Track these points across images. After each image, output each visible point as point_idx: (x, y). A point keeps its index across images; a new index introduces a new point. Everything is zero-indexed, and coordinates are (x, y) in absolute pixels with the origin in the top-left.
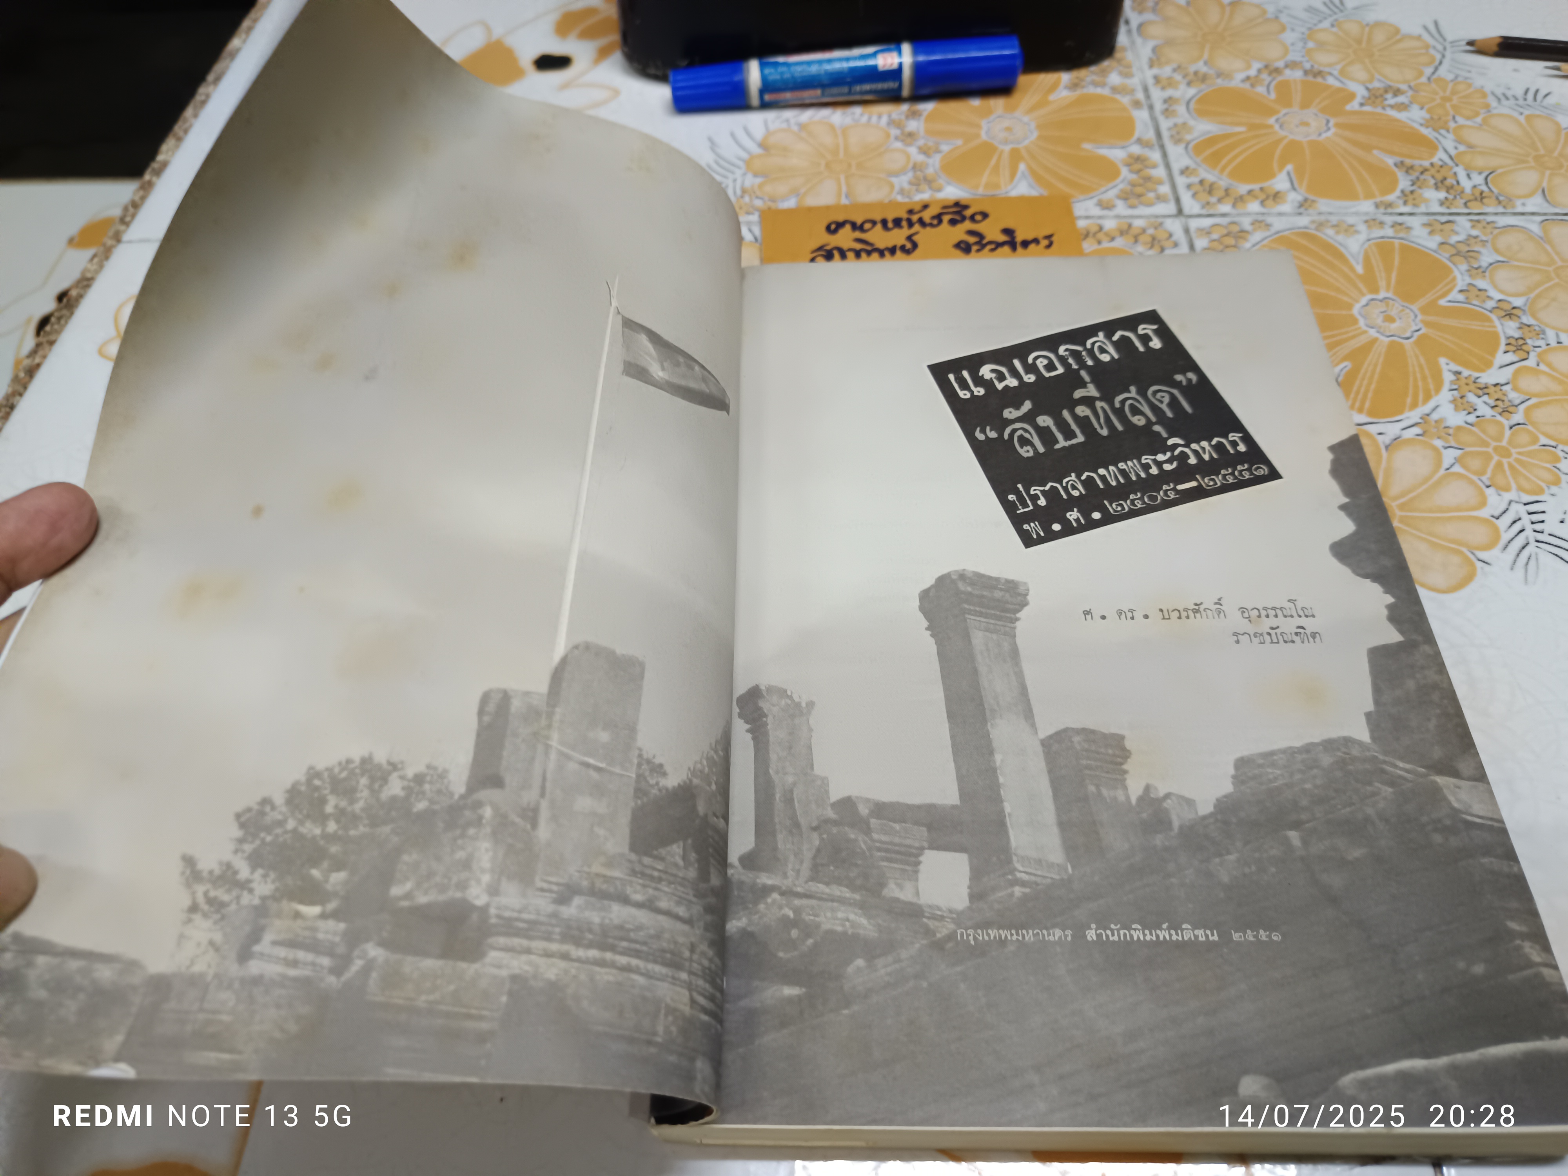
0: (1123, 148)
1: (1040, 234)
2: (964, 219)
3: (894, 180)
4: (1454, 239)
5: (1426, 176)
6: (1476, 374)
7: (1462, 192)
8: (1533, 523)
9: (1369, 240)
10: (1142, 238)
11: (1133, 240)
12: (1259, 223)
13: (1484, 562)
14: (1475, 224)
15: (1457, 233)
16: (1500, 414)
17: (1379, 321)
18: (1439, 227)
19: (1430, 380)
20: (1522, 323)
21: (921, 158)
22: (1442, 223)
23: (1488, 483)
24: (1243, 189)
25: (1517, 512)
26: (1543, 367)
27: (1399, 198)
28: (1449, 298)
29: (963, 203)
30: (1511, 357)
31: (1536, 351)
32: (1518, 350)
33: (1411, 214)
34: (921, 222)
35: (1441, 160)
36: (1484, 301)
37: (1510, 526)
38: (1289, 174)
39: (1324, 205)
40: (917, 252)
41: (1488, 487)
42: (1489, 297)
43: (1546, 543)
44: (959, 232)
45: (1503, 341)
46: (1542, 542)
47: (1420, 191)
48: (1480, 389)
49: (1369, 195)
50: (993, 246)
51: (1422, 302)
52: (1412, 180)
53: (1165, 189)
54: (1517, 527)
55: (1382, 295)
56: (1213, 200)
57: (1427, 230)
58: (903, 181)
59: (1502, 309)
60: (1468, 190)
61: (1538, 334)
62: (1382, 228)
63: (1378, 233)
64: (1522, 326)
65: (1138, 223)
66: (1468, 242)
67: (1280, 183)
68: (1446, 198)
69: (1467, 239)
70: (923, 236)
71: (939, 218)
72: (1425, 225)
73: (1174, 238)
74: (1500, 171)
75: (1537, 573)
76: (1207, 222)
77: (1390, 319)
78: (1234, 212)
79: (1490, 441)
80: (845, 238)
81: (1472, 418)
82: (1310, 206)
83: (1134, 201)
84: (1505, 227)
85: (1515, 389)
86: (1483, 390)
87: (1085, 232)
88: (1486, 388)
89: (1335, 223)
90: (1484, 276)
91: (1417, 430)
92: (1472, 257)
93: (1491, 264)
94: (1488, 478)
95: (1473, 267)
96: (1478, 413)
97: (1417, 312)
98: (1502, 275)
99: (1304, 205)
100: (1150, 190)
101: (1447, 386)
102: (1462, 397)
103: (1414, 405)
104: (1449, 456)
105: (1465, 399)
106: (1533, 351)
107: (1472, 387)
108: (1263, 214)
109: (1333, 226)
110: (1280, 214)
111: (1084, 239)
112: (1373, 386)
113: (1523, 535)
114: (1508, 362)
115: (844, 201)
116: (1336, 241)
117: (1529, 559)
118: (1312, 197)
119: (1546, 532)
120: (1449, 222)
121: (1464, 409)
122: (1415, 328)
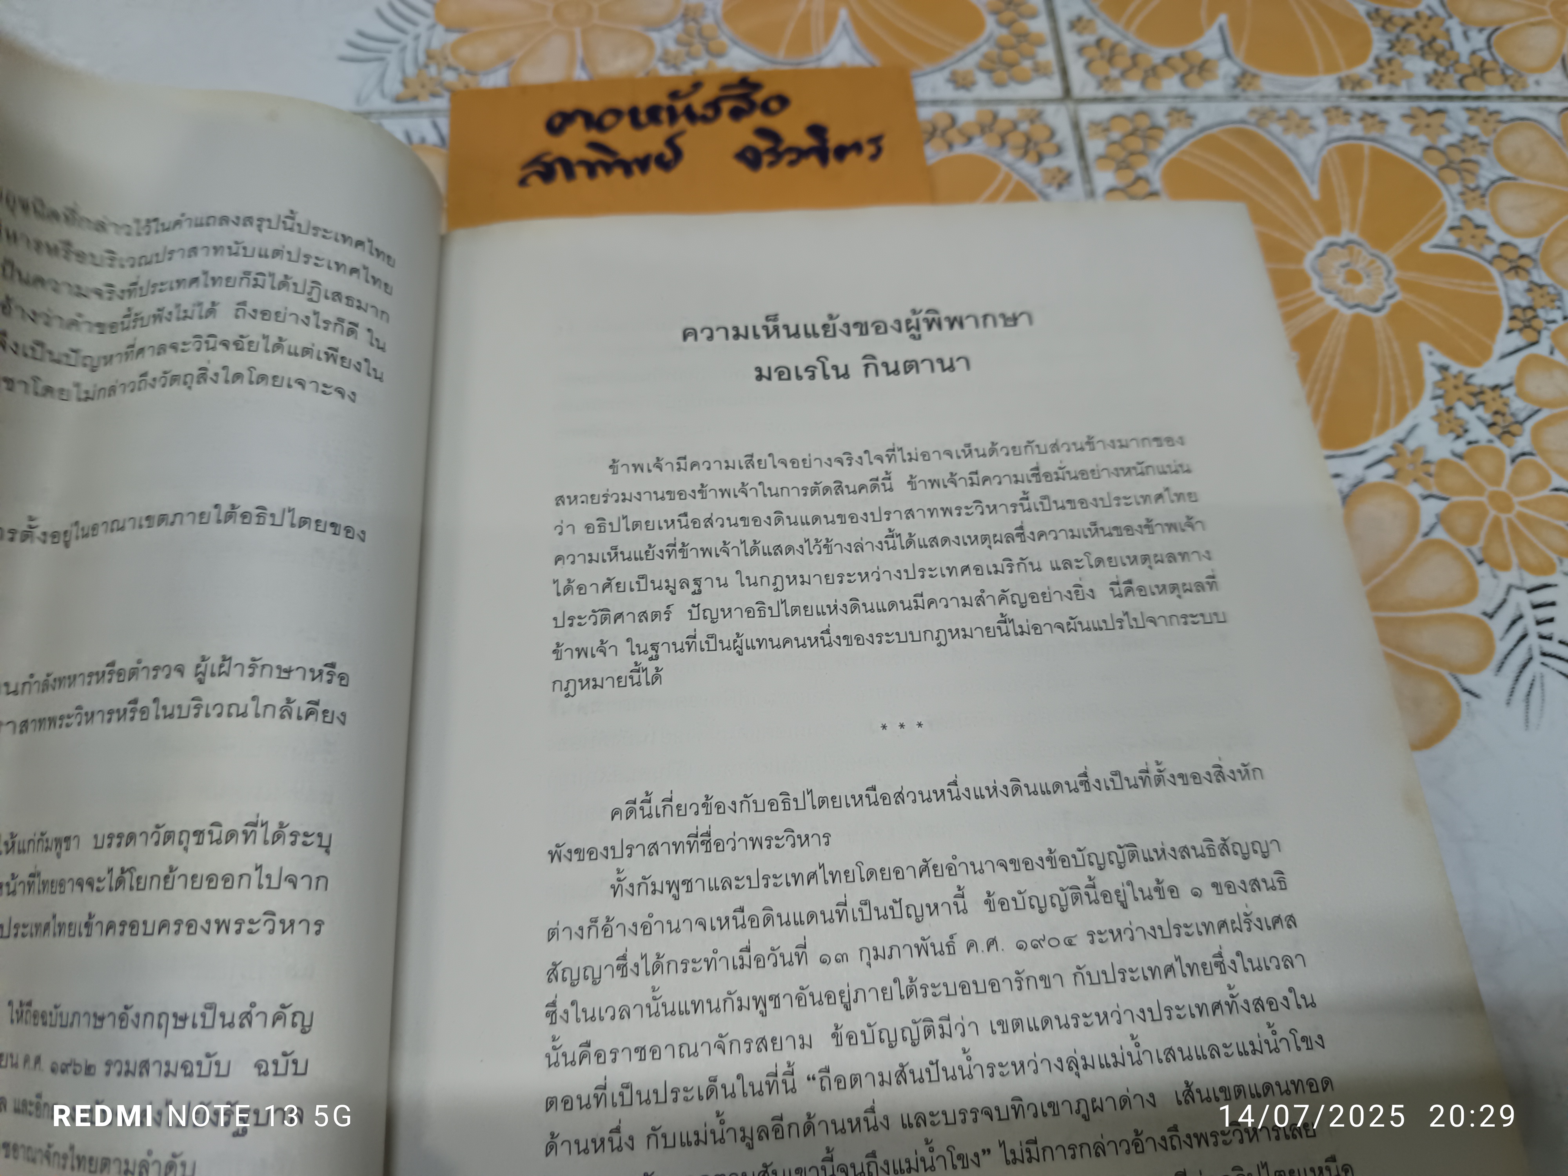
1: (864, 134)
2: (752, 106)
3: (656, 37)
4: (1445, 140)
5: (1409, 35)
6: (1469, 370)
7: (1457, 62)
8: (1538, 623)
10: (1012, 139)
11: (998, 141)
12: (1179, 113)
13: (1471, 693)
14: (1473, 114)
15: (1449, 131)
16: (1500, 437)
17: (1339, 281)
18: (1424, 120)
19: (1406, 382)
20: (1531, 282)
22: (1430, 114)
23: (1480, 556)
24: (1157, 54)
25: (1518, 605)
26: (1558, 357)
27: (1371, 70)
29: (753, 79)
30: (1516, 340)
31: (1549, 330)
32: (1526, 327)
34: (691, 113)
35: (1429, 7)
36: (1482, 246)
37: (1508, 630)
38: (1221, 29)
39: (1269, 82)
40: (679, 167)
41: (1480, 562)
42: (1490, 239)
43: (1555, 656)
44: (744, 132)
45: (1506, 313)
46: (1550, 655)
47: (1400, 59)
48: (1474, 395)
49: (1331, 68)
50: (793, 156)
51: (1399, 247)
53: (1047, 54)
54: (1517, 631)
55: (1345, 235)
56: (1115, 73)
57: (1407, 126)
58: (668, 38)
59: (1505, 259)
60: (1464, 59)
61: (1553, 301)
62: (1348, 122)
63: (1342, 130)
64: (1533, 287)
65: (1007, 112)
66: (1463, 145)
67: (1210, 44)
68: (1436, 72)
69: (1462, 141)
70: (691, 138)
71: (715, 105)
72: (1405, 117)
73: (1058, 139)
74: (1507, 27)
75: (1542, 708)
76: (1104, 111)
77: (1354, 278)
78: (1143, 93)
79: (1484, 483)
80: (575, 141)
81: (1460, 446)
82: (1249, 84)
83: (1002, 74)
84: (1512, 120)
85: (1520, 394)
86: (1478, 397)
87: (929, 128)
88: (1479, 394)
89: (1283, 113)
90: (1483, 203)
91: (1386, 469)
92: (1468, 171)
93: (1491, 184)
94: (1481, 548)
95: (1468, 187)
96: (1470, 437)
97: (1392, 265)
98: (1507, 200)
99: (1241, 83)
100: (1025, 56)
101: (1428, 391)
102: (1448, 410)
103: (1384, 426)
105: (1453, 413)
106: (1546, 328)
107: (1463, 391)
108: (1184, 97)
109: (1282, 119)
110: (1209, 98)
111: (929, 140)
112: (1328, 394)
113: (1525, 644)
114: (1511, 348)
115: (580, 75)
116: (1283, 144)
117: (1532, 684)
118: (1252, 69)
119: (1556, 638)
120: (1438, 111)
121: (1451, 431)
122: (1388, 292)
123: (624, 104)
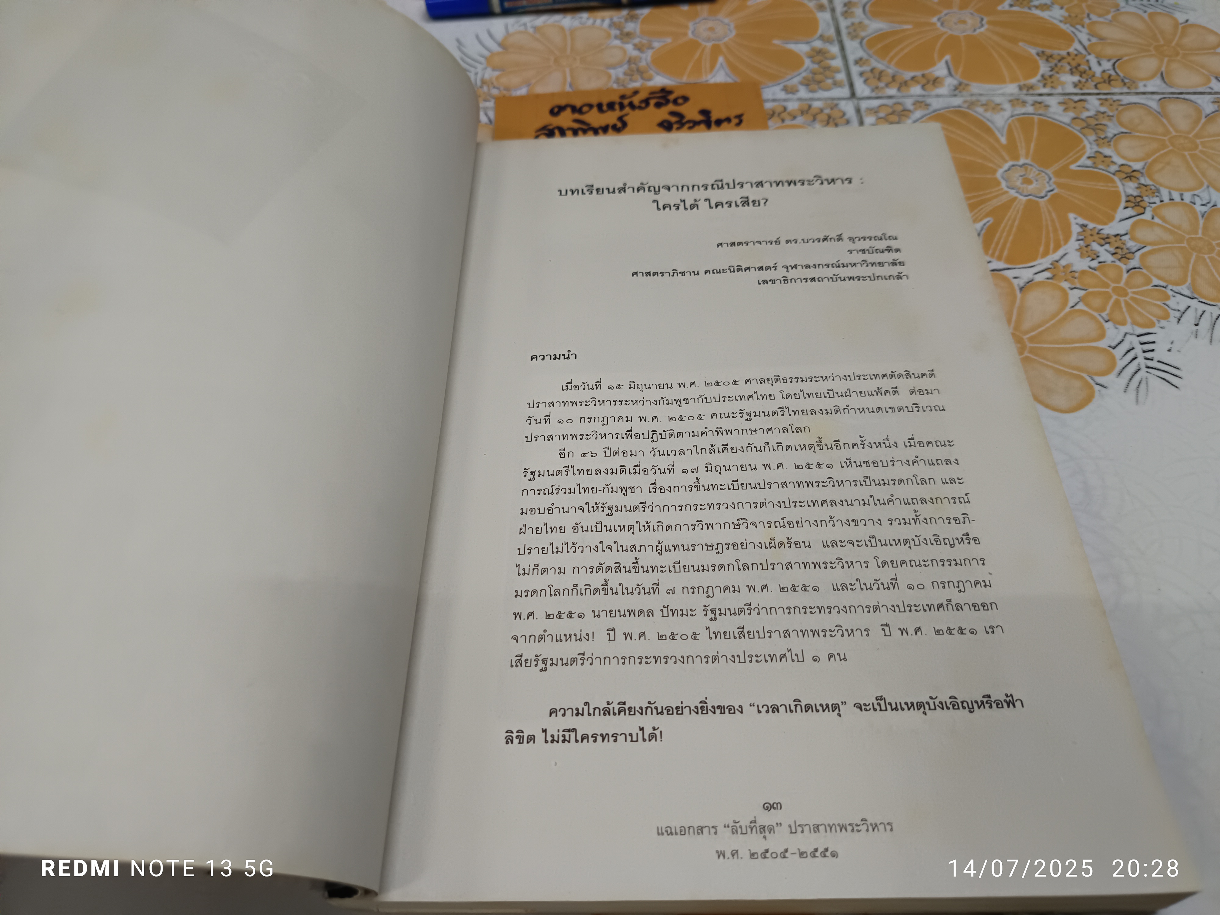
0: (808, 43)
1: (732, 113)
2: (667, 102)
3: (612, 72)
4: (1085, 114)
5: (1064, 63)
6: (1100, 227)
7: (1093, 76)
8: (1144, 352)
9: (1012, 116)
10: (819, 117)
11: (812, 118)
12: (920, 103)
13: (1101, 385)
14: (1103, 102)
15: (1088, 110)
16: (1119, 260)
17: (1018, 183)
18: (1072, 105)
19: (1060, 232)
20: (1140, 184)
21: (635, 53)
22: (1076, 102)
23: (1107, 318)
24: (908, 75)
25: (1131, 343)
26: (1156, 220)
27: (1039, 81)
28: (1079, 163)
29: (668, 89)
30: (1130, 212)
31: (1151, 207)
32: (1136, 206)
33: (1049, 95)
34: (632, 106)
35: (1076, 50)
36: (1108, 166)
37: (1125, 355)
38: (947, 62)
39: (976, 88)
40: (626, 130)
41: (1107, 321)
42: (1114, 163)
43: (1155, 369)
44: (663, 114)
45: (1124, 199)
46: (1152, 368)
47: (1058, 76)
48: (1104, 239)
49: (1013, 80)
50: (691, 125)
51: (1056, 167)
52: (1051, 67)
53: (841, 76)
54: (1131, 356)
55: (1022, 161)
56: (882, 85)
57: (1061, 108)
58: (619, 72)
59: (1123, 172)
60: (1098, 74)
61: (1154, 193)
62: (1025, 106)
63: (1020, 110)
64: (1141, 186)
65: (817, 104)
66: (1097, 117)
67: (940, 70)
68: (1080, 81)
69: (1096, 115)
70: (632, 117)
71: (646, 102)
72: (1060, 103)
73: (846, 117)
74: (1126, 58)
75: (1147, 394)
76: (875, 103)
77: (1027, 181)
78: (899, 94)
79: (1109, 282)
80: (566, 119)
81: (1095, 264)
82: (964, 89)
83: (814, 86)
84: (1128, 104)
85: (1132, 239)
86: (1105, 240)
87: (771, 113)
88: (1108, 238)
89: (984, 102)
90: (1110, 145)
91: (1047, 274)
92: (1100, 130)
93: (1115, 135)
94: (1107, 314)
95: (1100, 138)
96: (1101, 259)
97: (1051, 175)
98: (1125, 144)
99: (958, 88)
100: (827, 77)
101: (1074, 236)
102: (1087, 246)
103: (1046, 254)
104: (1074, 296)
105: (1090, 248)
106: (1149, 206)
107: (1096, 237)
108: (924, 96)
109: (983, 105)
110: (938, 96)
111: (771, 118)
112: (1011, 238)
113: (1135, 362)
114: (1127, 216)
115: (568, 89)
116: (984, 117)
117: (1140, 382)
118: (965, 82)
119: (1156, 359)
120: (1081, 100)
121: (1089, 256)
122: (1049, 188)
123: (594, 101)
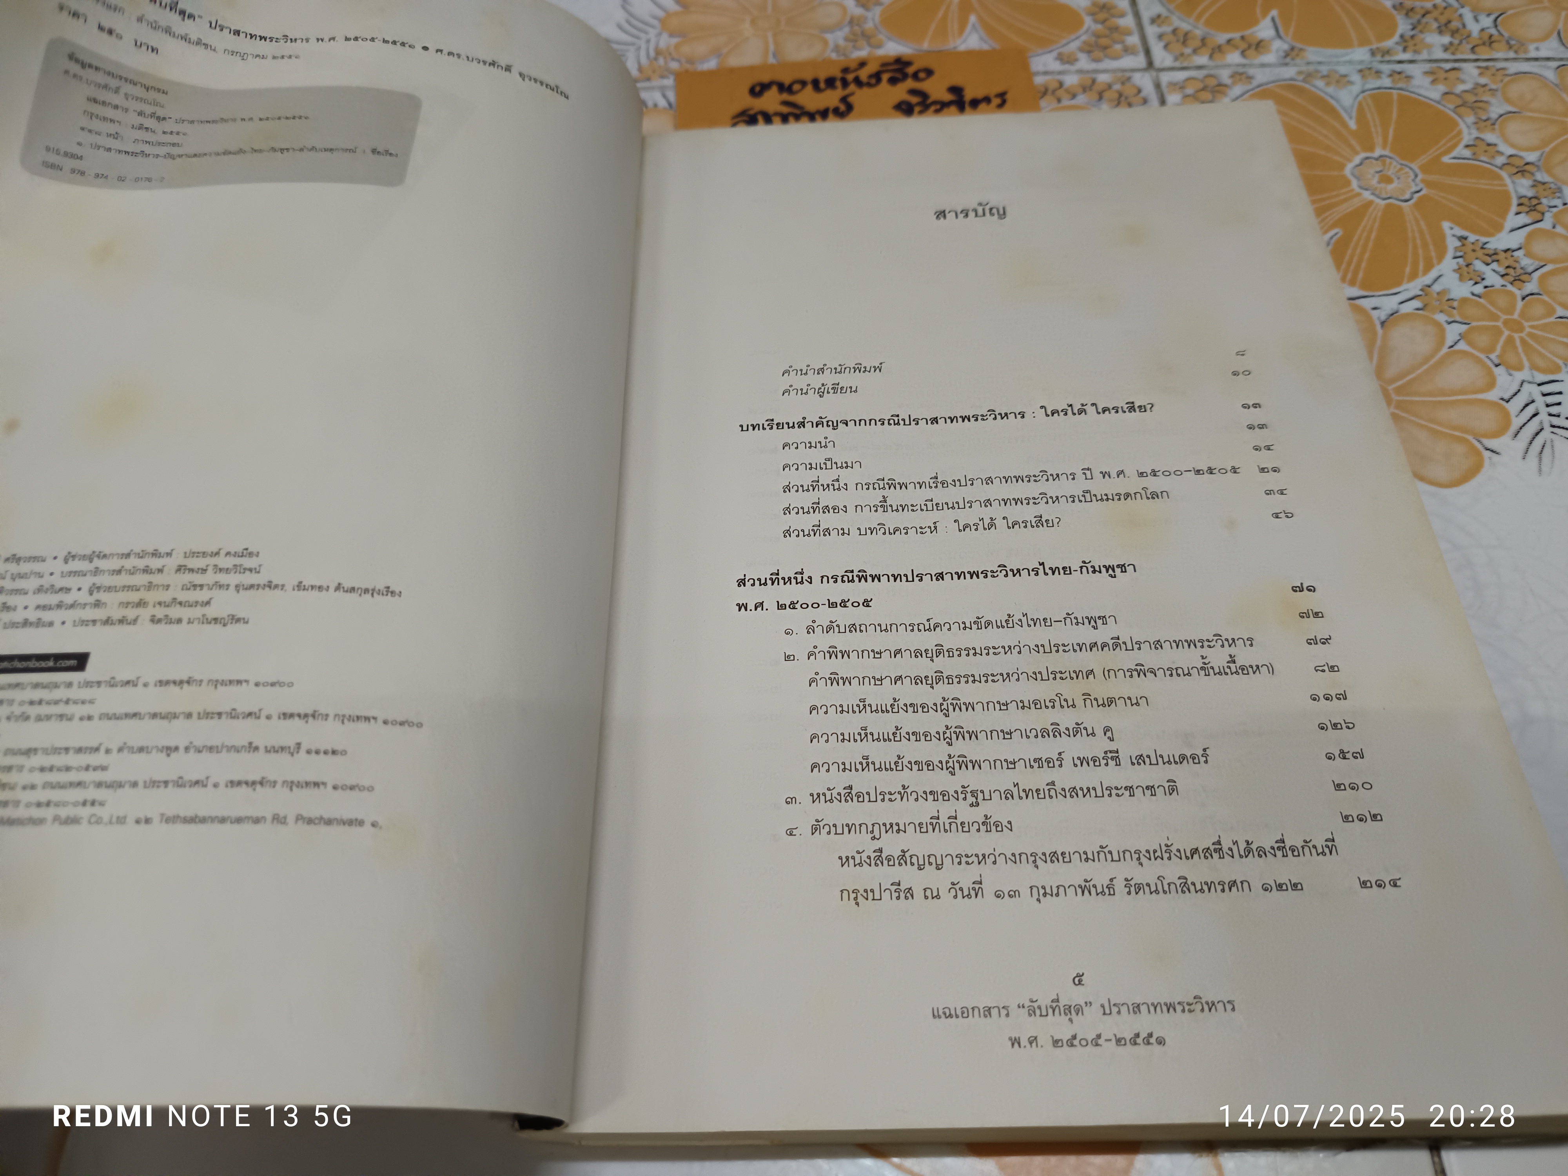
1: (992, 91)
2: (905, 76)
3: (829, 37)
4: (1460, 88)
5: (1428, 19)
6: (1484, 239)
7: (1469, 36)
8: (1548, 406)
9: (1363, 92)
10: (1107, 95)
11: (1096, 97)
12: (1240, 76)
13: (1492, 451)
14: (1483, 71)
15: (1463, 82)
16: (1512, 284)
17: (1374, 182)
18: (1443, 75)
19: (1431, 247)
20: (1535, 181)
21: (858, 11)
22: (1447, 71)
23: (1497, 361)
24: (1222, 38)
25: (1530, 394)
26: (1559, 229)
27: (1397, 43)
28: (1453, 154)
29: (905, 59)
30: (1523, 219)
31: (1552, 212)
32: (1531, 210)
33: (1411, 62)
34: (858, 82)
36: (1493, 157)
37: (1522, 410)
38: (1273, 19)
39: (1313, 54)
40: (852, 114)
41: (1497, 366)
42: (1500, 153)
43: (1563, 428)
44: (900, 92)
45: (1515, 202)
46: (1559, 427)
47: (1422, 36)
48: (1489, 255)
49: (1363, 42)
50: (938, 107)
51: (1424, 159)
52: (1412, 24)
53: (1134, 40)
54: (1530, 410)
55: (1378, 152)
56: (1188, 51)
57: (1429, 79)
58: (838, 37)
59: (1513, 165)
60: (1475, 33)
61: (1555, 193)
62: (1379, 77)
63: (1373, 83)
64: (1536, 184)
65: (1103, 78)
66: (1476, 91)
67: (1264, 30)
68: (1451, 44)
69: (1474, 88)
70: (859, 97)
71: (877, 77)
72: (1426, 73)
73: (1143, 94)
74: (1511, 12)
75: (1553, 462)
76: (1181, 76)
77: (1388, 180)
78: (1211, 63)
79: (1499, 313)
80: (771, 101)
81: (1478, 289)
82: (1297, 55)
83: (1098, 54)
84: (1516, 74)
85: (1527, 255)
86: (1492, 257)
87: (1043, 89)
88: (1495, 254)
89: (1325, 73)
90: (1494, 129)
91: (1416, 304)
92: (1480, 108)
93: (1501, 116)
94: (1497, 356)
95: (1480, 119)
96: (1486, 283)
97: (1418, 171)
98: (1513, 127)
99: (1290, 54)
100: (1115, 42)
101: (1450, 253)
102: (1467, 266)
103: (1414, 276)
104: (1453, 332)
105: (1471, 268)
106: (1548, 211)
107: (1480, 253)
108: (1244, 65)
109: (1323, 77)
110: (1264, 65)
111: (1042, 97)
112: (1367, 255)
113: (1536, 420)
114: (1520, 224)
115: (771, 60)
116: (1326, 93)
117: (1543, 446)
118: (1298, 45)
119: (1563, 415)
120: (1454, 69)
121: (1471, 279)
122: (1414, 189)
123: (808, 77)
